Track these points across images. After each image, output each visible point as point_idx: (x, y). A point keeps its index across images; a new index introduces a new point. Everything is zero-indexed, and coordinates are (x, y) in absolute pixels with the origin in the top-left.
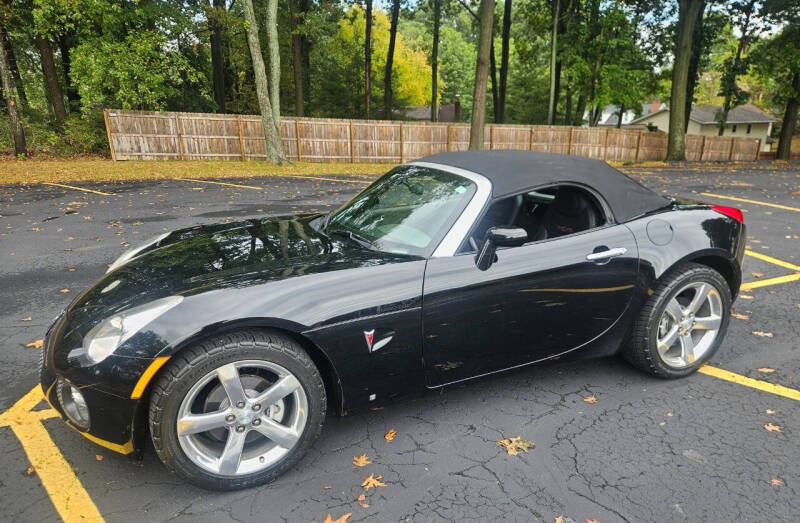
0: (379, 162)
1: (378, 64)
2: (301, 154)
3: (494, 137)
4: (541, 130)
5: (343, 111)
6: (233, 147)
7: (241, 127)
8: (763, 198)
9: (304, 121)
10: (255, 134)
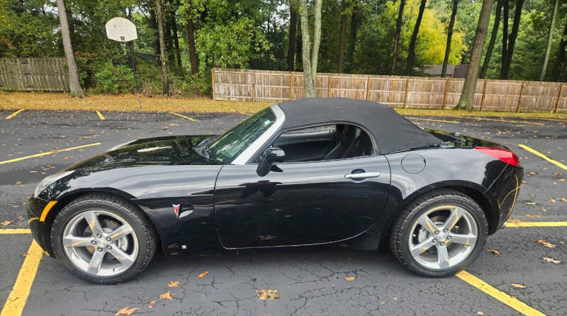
1: (407, 33)
4: (531, 85)
6: (286, 94)
7: (292, 80)
9: (335, 76)
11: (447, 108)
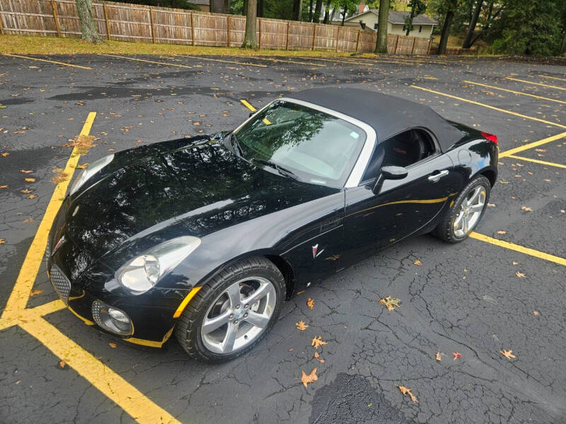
0: (175, 43)
2: (108, 34)
3: (262, 28)
4: (295, 25)
6: (49, 25)
7: (55, 6)
8: (447, 90)
9: (111, 5)
10: (68, 14)
11: (232, 45)
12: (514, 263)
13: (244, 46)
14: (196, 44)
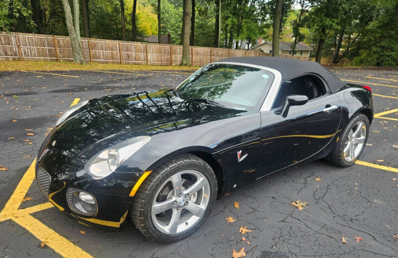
0: (135, 64)
1: (128, 12)
2: (91, 58)
3: (193, 53)
4: (216, 50)
5: (110, 36)
6: (52, 54)
7: (56, 42)
9: (93, 41)
10: (65, 47)
11: (173, 65)
12: (394, 179)
13: (181, 64)
14: (149, 64)
